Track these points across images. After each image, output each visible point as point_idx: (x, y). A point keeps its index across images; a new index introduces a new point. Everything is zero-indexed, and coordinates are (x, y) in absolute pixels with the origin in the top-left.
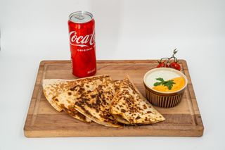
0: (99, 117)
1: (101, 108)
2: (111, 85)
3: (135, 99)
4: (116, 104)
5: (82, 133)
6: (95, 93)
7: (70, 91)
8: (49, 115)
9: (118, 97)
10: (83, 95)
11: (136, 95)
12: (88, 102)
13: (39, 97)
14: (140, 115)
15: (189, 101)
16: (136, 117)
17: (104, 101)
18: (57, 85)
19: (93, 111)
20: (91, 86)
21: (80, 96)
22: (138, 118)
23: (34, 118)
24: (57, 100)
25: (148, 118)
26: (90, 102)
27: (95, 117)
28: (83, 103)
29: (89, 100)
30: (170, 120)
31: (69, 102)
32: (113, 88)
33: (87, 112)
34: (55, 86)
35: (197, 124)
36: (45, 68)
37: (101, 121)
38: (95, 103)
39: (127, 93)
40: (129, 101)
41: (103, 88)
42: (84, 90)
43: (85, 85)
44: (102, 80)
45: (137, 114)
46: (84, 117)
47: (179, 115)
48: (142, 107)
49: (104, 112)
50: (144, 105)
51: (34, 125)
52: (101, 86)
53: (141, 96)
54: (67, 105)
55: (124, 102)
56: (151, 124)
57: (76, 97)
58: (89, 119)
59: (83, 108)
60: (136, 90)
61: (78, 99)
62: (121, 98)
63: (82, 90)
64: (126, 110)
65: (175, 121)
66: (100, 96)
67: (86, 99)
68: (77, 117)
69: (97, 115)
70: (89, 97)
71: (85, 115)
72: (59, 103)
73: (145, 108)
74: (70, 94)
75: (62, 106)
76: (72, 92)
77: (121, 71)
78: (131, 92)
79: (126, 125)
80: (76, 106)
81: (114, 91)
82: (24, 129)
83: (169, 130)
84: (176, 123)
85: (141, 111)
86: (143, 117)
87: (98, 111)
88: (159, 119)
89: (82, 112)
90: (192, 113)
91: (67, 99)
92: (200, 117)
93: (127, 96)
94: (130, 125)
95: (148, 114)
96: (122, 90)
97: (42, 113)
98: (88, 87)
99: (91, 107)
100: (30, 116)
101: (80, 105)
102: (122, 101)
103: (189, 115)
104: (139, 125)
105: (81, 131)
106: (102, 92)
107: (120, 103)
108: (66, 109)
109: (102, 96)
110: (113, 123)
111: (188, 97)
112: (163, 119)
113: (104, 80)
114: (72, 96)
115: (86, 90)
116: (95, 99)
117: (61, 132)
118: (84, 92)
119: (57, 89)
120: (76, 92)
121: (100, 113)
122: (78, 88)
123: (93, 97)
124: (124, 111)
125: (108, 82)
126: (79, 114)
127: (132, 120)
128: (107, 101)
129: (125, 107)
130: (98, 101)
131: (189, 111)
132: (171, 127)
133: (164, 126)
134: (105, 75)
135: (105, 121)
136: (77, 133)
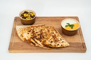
0: (41, 44)
1: (42, 40)
2: (46, 29)
3: (57, 36)
4: (49, 39)
5: (34, 51)
6: (39, 33)
7: (28, 32)
8: (19, 43)
9: (49, 35)
10: (34, 34)
11: (57, 34)
12: (36, 37)
13: (15, 34)
14: (59, 43)
15: (80, 36)
16: (57, 44)
17: (43, 37)
18: (23, 29)
19: (38, 42)
20: (37, 30)
21: (33, 34)
22: (58, 45)
23: (13, 44)
24: (23, 36)
25: (62, 45)
26: (37, 37)
27: (39, 44)
28: (34, 38)
29: (37, 36)
30: (72, 45)
31: (28, 37)
32: (47, 31)
33: (36, 42)
34: (22, 29)
35: (83, 47)
36: (17, 20)
37: (42, 46)
38: (39, 38)
39: (53, 33)
40: (54, 37)
41: (43, 31)
42: (34, 31)
43: (35, 29)
44: (42, 27)
45: (58, 43)
46: (35, 44)
47: (76, 43)
48: (60, 40)
49: (43, 42)
50: (61, 39)
51: (13, 47)
52: (42, 30)
53: (59, 34)
54: (27, 39)
55: (52, 37)
56: (64, 47)
57: (31, 35)
58: (37, 45)
59: (34, 40)
60: (57, 31)
61: (32, 36)
62: (50, 36)
63: (33, 32)
64: (53, 41)
65: (74, 46)
66: (41, 34)
67: (35, 36)
68: (31, 44)
69: (40, 43)
70: (37, 35)
71: (35, 43)
72: (24, 38)
73: (61, 40)
74: (28, 33)
75: (25, 39)
76: (29, 33)
77: (50, 22)
78: (55, 32)
79: (53, 48)
80: (31, 39)
81: (47, 32)
82: (9, 49)
83: (71, 50)
84: (75, 47)
85: (59, 42)
86: (60, 44)
87: (40, 42)
88: (67, 45)
89: (34, 42)
90: (81, 42)
91: (27, 36)
92: (85, 44)
93: (53, 35)
94: (55, 48)
95: (62, 43)
96: (51, 32)
97: (16, 42)
98: (36, 30)
99: (38, 40)
100: (11, 43)
101: (33, 39)
102: (51, 37)
103: (80, 43)
104: (59, 48)
105: (34, 50)
106: (42, 33)
107: (50, 38)
108: (27, 40)
109: (42, 35)
110: (47, 47)
111: (79, 34)
112: (69, 45)
113: (43, 27)
114: (29, 34)
115: (35, 31)
116: (39, 36)
117: (25, 51)
118: (34, 33)
119: (22, 30)
120: (31, 33)
121: (41, 43)
122: (32, 31)
123: (38, 35)
124: (52, 42)
125: (45, 28)
126: (32, 43)
127: (56, 46)
128: (45, 37)
129: (52, 40)
130: (41, 37)
131: (80, 41)
132: (72, 48)
133: (69, 48)
134: (43, 25)
135: (44, 46)
136: (32, 51)
